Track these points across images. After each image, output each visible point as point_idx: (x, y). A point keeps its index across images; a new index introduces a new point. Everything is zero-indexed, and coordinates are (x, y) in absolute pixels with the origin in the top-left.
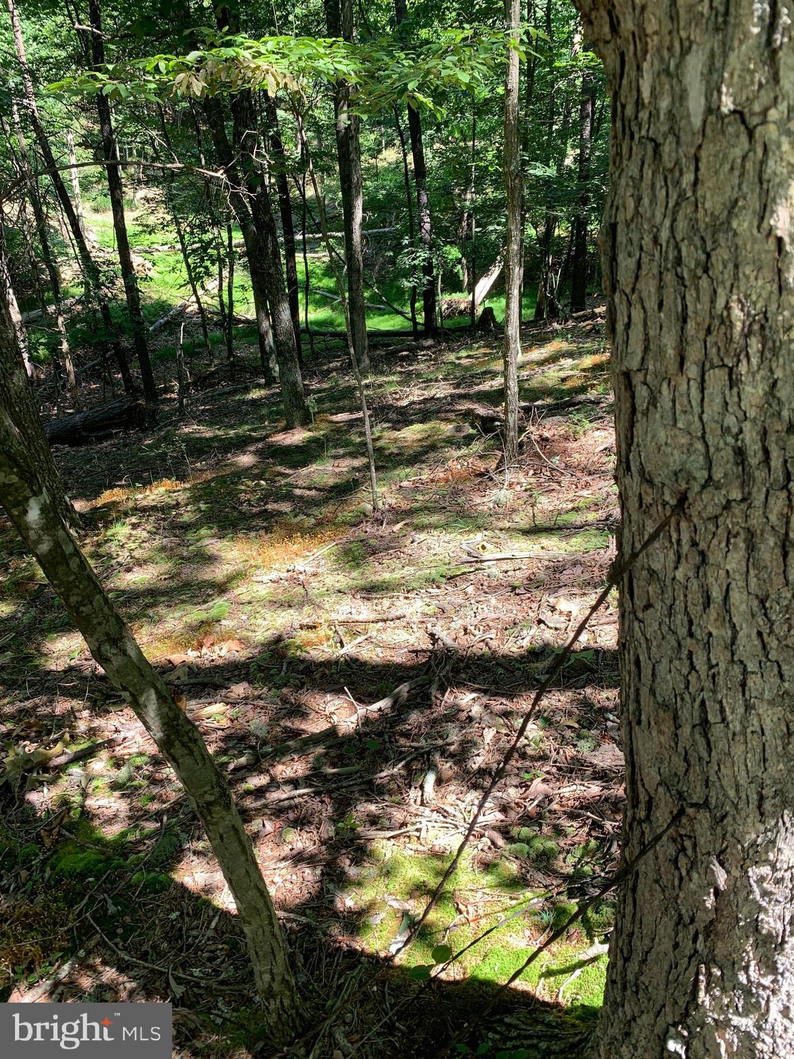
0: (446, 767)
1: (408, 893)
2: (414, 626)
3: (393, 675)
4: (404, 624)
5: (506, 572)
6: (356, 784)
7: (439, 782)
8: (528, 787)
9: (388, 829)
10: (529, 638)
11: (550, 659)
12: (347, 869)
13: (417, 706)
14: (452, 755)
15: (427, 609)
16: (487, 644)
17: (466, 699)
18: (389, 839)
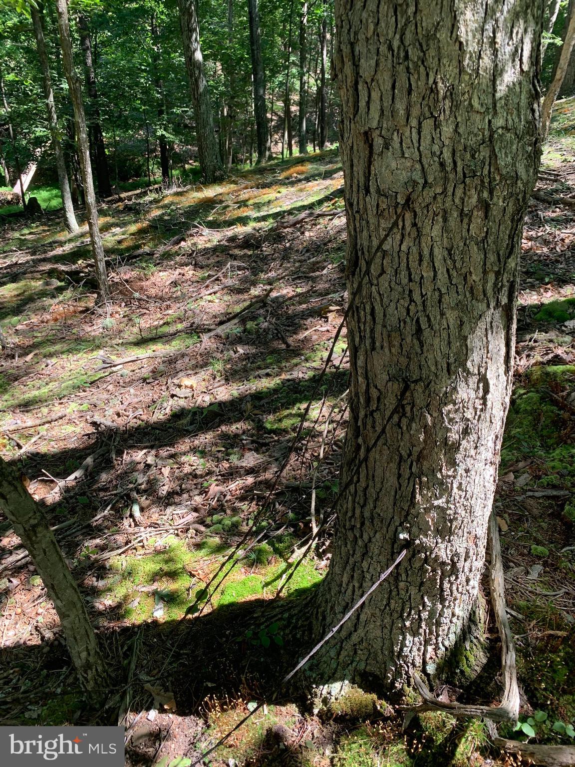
0: (143, 500)
1: (151, 580)
2: (75, 421)
3: (72, 456)
4: (67, 421)
5: (133, 371)
6: (78, 531)
7: (142, 510)
8: (206, 493)
9: (118, 548)
10: (170, 406)
11: (190, 416)
12: (96, 584)
13: (103, 469)
14: (145, 491)
15: (81, 408)
16: (139, 419)
17: (139, 455)
18: (120, 555)
